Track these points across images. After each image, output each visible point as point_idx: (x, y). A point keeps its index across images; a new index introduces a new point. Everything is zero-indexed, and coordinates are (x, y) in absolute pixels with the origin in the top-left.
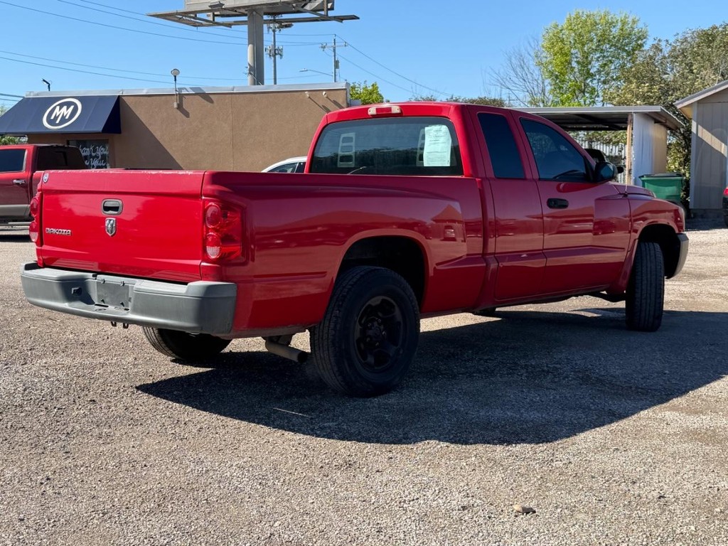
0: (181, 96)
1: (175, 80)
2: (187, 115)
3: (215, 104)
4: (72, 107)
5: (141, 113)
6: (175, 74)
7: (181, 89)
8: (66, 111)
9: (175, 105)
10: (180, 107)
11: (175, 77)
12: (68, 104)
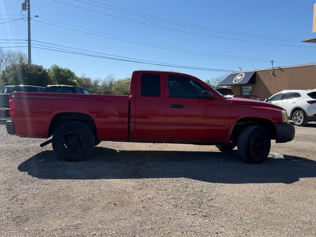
0: (274, 70)
1: (272, 64)
2: (275, 76)
3: (285, 72)
4: (242, 76)
5: (262, 77)
6: (272, 62)
7: (274, 67)
8: (240, 77)
9: (272, 73)
10: (273, 74)
11: (272, 63)
12: (241, 75)
